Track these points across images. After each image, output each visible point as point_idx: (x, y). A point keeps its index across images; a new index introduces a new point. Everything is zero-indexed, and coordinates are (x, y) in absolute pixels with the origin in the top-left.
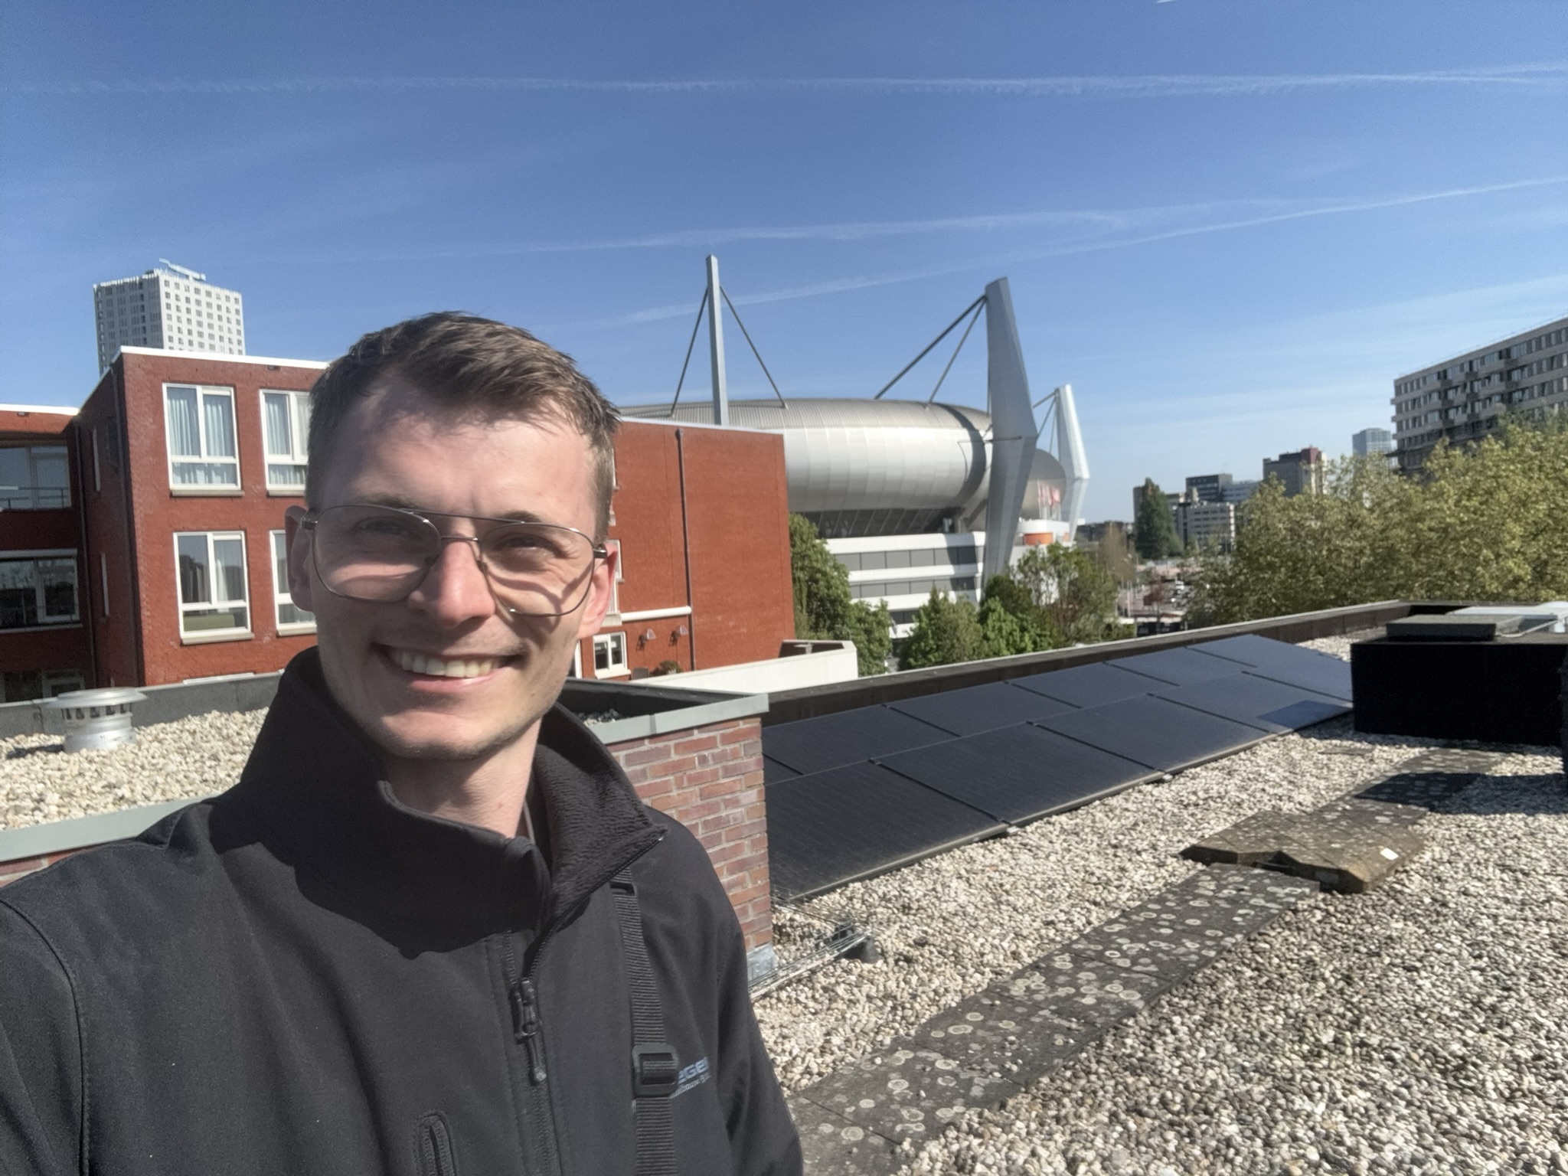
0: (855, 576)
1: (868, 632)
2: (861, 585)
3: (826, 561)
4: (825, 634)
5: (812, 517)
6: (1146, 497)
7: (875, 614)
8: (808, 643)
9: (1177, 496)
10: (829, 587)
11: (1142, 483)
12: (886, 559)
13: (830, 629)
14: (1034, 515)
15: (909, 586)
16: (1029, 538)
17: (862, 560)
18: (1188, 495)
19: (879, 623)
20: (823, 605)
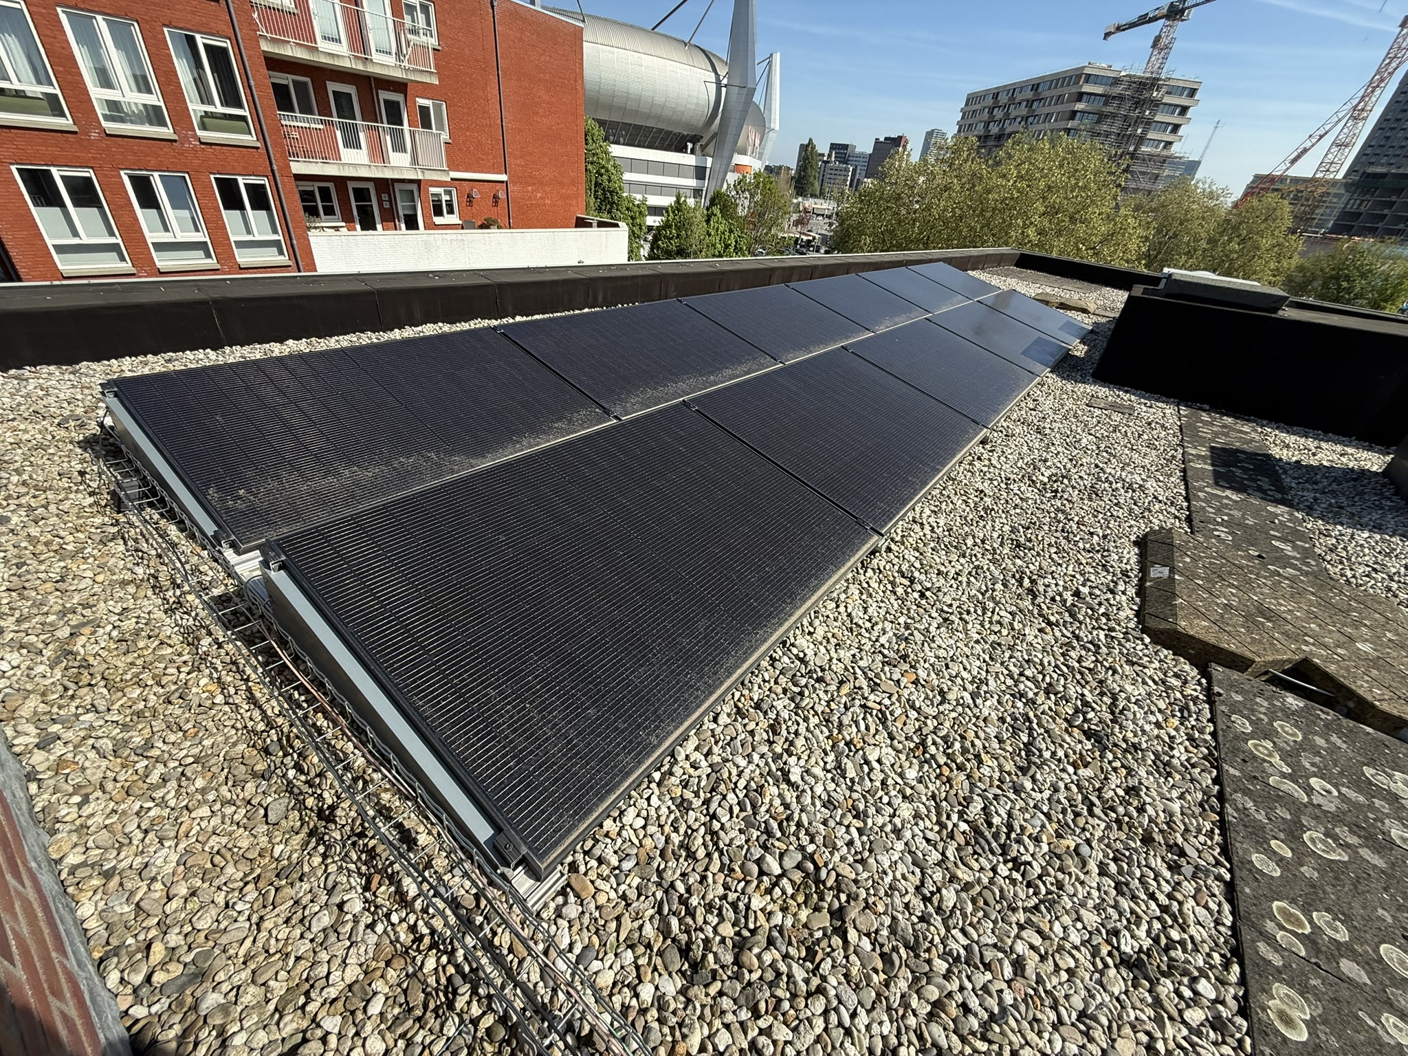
0: (627, 176)
1: (633, 218)
2: (630, 183)
3: (608, 160)
4: (605, 215)
5: (602, 123)
6: (807, 151)
7: (638, 206)
8: (594, 218)
9: (823, 155)
10: (609, 181)
11: (806, 142)
12: (648, 166)
13: (609, 212)
14: (744, 152)
15: (661, 189)
16: (738, 168)
17: (634, 165)
18: (830, 156)
19: (640, 213)
20: (604, 194)
